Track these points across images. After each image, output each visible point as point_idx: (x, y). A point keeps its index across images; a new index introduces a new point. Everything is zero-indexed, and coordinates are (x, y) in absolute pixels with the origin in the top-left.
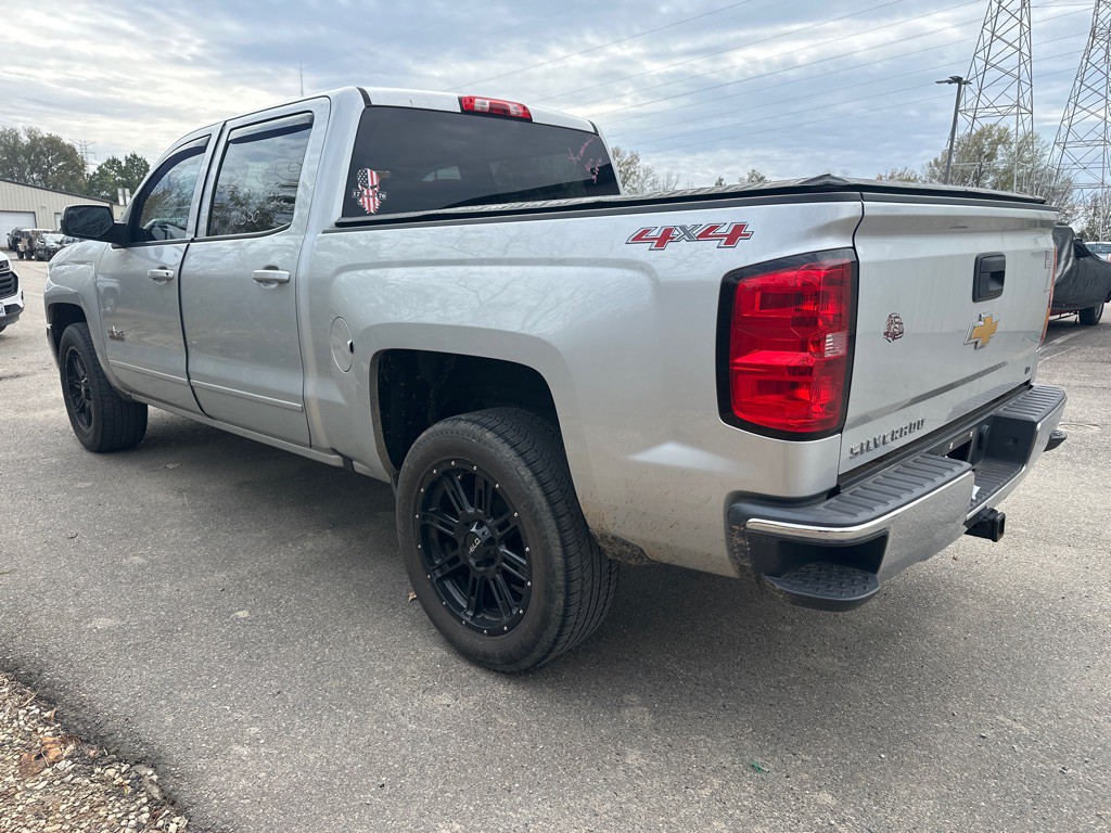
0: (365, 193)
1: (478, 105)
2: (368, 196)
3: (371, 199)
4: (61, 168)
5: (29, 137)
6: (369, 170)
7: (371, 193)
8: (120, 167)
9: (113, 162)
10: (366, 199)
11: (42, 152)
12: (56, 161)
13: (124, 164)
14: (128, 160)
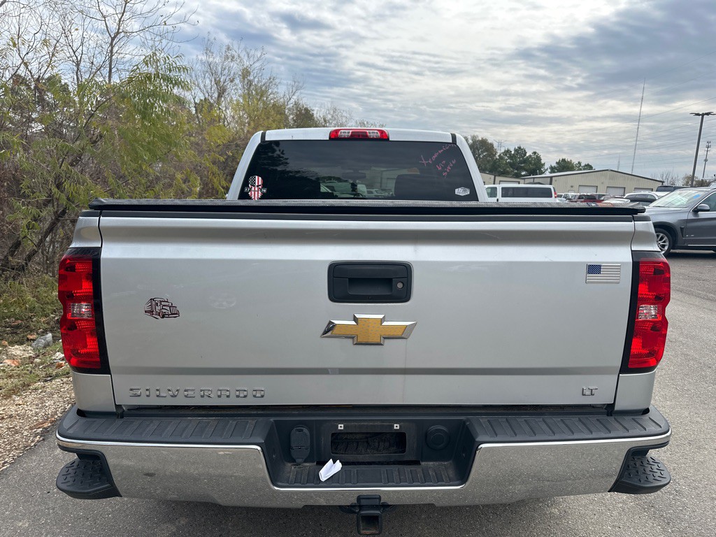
0: (253, 189)
1: (342, 134)
2: (255, 191)
3: (256, 193)
4: (485, 156)
5: (472, 140)
6: (257, 177)
7: (256, 189)
8: (510, 154)
9: (508, 152)
10: (253, 193)
11: (477, 148)
12: (482, 152)
13: (513, 153)
14: (515, 150)
